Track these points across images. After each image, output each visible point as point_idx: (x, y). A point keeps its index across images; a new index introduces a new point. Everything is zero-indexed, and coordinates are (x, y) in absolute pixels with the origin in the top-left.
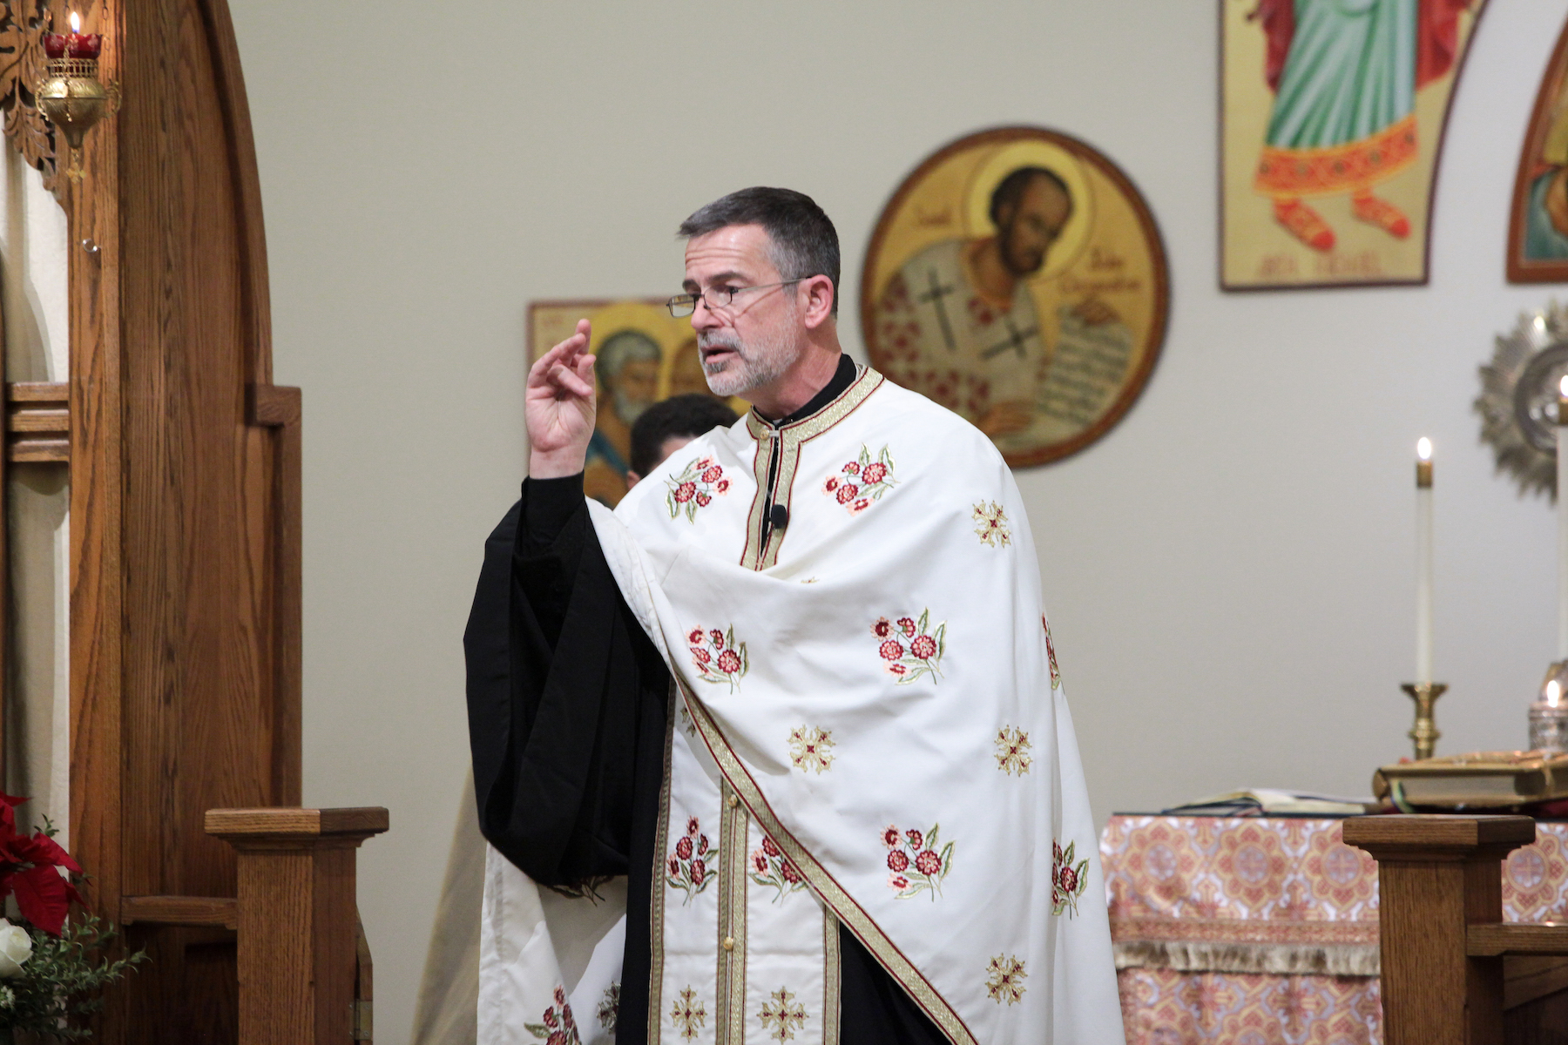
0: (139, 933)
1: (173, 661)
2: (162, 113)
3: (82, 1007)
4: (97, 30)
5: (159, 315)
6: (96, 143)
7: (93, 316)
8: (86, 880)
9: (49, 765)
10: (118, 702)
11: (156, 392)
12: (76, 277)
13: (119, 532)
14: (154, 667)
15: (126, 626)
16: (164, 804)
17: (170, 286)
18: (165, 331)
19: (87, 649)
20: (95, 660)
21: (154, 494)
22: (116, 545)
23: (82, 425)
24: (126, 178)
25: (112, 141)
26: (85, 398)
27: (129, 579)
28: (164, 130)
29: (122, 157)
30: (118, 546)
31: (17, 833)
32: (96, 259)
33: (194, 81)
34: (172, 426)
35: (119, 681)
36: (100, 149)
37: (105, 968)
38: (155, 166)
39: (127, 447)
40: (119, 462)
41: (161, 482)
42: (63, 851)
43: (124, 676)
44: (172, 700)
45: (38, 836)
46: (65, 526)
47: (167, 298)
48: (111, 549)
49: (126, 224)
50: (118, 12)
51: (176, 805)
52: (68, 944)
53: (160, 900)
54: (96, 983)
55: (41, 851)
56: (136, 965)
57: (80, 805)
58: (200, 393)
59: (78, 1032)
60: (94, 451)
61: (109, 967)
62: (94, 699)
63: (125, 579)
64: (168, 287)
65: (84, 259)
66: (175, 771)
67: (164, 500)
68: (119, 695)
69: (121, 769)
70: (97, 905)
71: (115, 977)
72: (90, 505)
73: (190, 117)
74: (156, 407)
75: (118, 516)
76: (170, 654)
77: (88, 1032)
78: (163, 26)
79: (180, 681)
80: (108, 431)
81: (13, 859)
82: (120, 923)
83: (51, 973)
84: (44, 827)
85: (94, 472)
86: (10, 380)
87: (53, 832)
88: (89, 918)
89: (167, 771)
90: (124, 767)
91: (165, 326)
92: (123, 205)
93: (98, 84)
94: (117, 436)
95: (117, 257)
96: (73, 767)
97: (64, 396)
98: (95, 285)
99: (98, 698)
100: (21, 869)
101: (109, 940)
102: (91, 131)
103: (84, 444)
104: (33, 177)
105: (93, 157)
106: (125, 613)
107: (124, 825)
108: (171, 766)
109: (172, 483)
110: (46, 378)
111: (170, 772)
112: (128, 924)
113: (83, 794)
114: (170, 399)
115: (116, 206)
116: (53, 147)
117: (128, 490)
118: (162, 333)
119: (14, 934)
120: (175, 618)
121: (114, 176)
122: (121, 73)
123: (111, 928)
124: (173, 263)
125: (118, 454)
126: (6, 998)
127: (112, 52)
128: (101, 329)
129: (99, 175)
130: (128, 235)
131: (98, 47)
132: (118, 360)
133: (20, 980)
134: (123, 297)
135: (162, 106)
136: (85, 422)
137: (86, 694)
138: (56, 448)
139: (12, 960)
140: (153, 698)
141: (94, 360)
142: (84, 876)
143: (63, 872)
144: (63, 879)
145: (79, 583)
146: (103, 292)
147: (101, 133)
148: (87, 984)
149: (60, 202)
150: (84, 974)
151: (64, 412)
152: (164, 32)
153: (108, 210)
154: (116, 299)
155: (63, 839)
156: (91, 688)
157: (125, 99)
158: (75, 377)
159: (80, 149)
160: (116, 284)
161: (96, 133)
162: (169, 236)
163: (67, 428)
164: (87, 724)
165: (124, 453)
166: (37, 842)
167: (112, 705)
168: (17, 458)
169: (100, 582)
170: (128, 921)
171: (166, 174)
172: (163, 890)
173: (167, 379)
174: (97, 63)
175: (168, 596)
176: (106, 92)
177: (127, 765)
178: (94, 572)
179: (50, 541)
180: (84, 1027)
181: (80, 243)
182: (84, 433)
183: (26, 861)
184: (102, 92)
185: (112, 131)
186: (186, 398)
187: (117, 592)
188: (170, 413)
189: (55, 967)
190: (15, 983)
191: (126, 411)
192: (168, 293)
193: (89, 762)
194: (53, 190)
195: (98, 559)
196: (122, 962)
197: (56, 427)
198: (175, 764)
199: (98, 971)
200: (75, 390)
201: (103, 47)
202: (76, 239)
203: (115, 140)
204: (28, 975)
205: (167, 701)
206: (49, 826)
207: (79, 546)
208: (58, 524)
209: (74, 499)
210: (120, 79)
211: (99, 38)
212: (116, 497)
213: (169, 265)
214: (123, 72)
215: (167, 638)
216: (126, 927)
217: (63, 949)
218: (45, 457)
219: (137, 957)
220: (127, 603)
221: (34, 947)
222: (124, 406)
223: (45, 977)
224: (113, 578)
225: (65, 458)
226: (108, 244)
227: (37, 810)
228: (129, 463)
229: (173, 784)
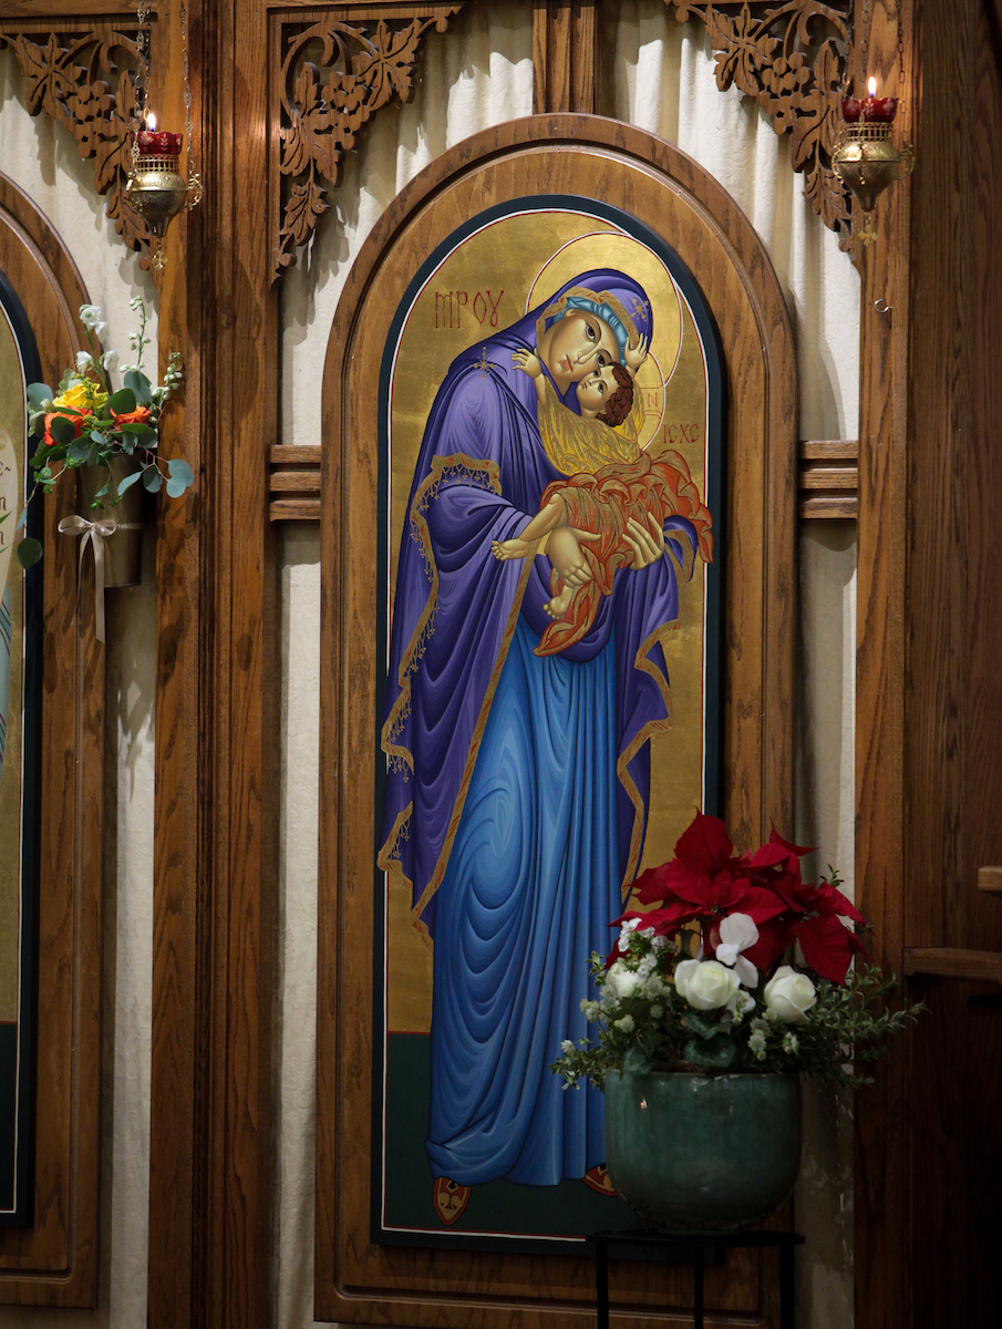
0: (921, 984)
1: (956, 716)
2: (956, 174)
3: (865, 1055)
4: (895, 94)
5: (948, 374)
6: (890, 205)
7: (883, 376)
8: (870, 930)
9: (837, 815)
10: (900, 757)
11: (943, 452)
12: (868, 337)
13: (903, 589)
14: (937, 722)
15: (909, 682)
16: (946, 858)
17: (959, 348)
18: (953, 389)
19: (872, 703)
20: (880, 714)
21: (939, 552)
22: (900, 602)
23: (870, 482)
24: (917, 239)
25: (905, 203)
26: (874, 455)
27: (912, 636)
28: (958, 190)
29: (913, 219)
30: (902, 603)
31: (804, 882)
32: (887, 320)
33: (990, 141)
34: (958, 483)
35: (902, 734)
36: (894, 210)
37: (886, 1018)
38: (947, 225)
39: (913, 506)
40: (904, 519)
41: (946, 540)
42: (847, 901)
43: (906, 730)
44: (955, 757)
45: (824, 885)
46: (853, 582)
47: (956, 357)
48: (896, 606)
49: (916, 284)
50: (915, 75)
51: (959, 858)
52: (850, 993)
53: (940, 952)
54: (877, 1032)
55: (825, 900)
56: (914, 1015)
57: (865, 857)
58: (988, 451)
59: (860, 1080)
60: (881, 508)
61: (890, 1018)
62: (879, 753)
63: (909, 635)
64: (957, 346)
65: (875, 318)
66: (957, 825)
67: (949, 557)
68: (902, 750)
69: (903, 821)
70: (881, 954)
71: (896, 1027)
72: (877, 561)
73: (985, 176)
74: (942, 465)
75: (902, 573)
76: (953, 710)
77: (870, 1080)
78: (960, 87)
79: (963, 736)
80: (895, 490)
81: (797, 908)
82: (902, 974)
83: (833, 1020)
84: (829, 877)
85: (880, 530)
86: (803, 439)
87: (838, 882)
88: (870, 968)
89: (949, 825)
90: (907, 821)
91: (954, 385)
92: (914, 265)
93: (891, 147)
94: (903, 494)
95: (906, 318)
96: (858, 818)
97: (853, 454)
98: (886, 344)
99: (882, 752)
100: (805, 918)
101: (892, 990)
102: (885, 192)
103: (872, 502)
104: (830, 238)
105: (887, 218)
106: (908, 668)
107: (906, 877)
108: (953, 821)
109: (957, 540)
110: (838, 437)
111: (952, 828)
112: (910, 974)
113: (867, 845)
114: (956, 457)
115: (907, 266)
116: (849, 210)
117: (913, 548)
118: (950, 392)
119: (798, 981)
120: (958, 673)
121: (906, 237)
122: (918, 135)
123: (894, 978)
124: (963, 321)
125: (904, 512)
126: (790, 1044)
127: (908, 114)
128: (890, 389)
129: (893, 237)
130: (918, 296)
131: (894, 110)
132: (905, 419)
133: (804, 1026)
134: (911, 358)
135: (957, 165)
136: (873, 479)
137: (871, 747)
138: (844, 505)
139: (796, 1007)
140: (936, 752)
141: (882, 419)
142: (867, 926)
143: (848, 922)
144: (845, 929)
145: (865, 639)
146: (893, 352)
147: (895, 195)
148: (869, 1032)
149: (854, 263)
150: (865, 1023)
151: (854, 469)
152: (961, 93)
153: (899, 271)
154: (905, 359)
155: (848, 890)
156: (876, 744)
157: (919, 161)
158: (864, 436)
159: (873, 211)
160: (905, 344)
161: (890, 194)
162: (960, 296)
163: (855, 486)
164: (871, 777)
165: (909, 510)
166: (821, 892)
167: (894, 759)
168: (809, 515)
169: (885, 637)
170: (910, 972)
171: (958, 235)
172: (945, 942)
173: (954, 437)
174: (892, 126)
175: (952, 652)
176: (900, 155)
177: (909, 819)
178: (880, 627)
179: (840, 596)
180: (866, 1076)
181: (872, 304)
182: (872, 490)
183: (810, 911)
184: (896, 155)
185: (905, 192)
186: (973, 456)
187: (900, 648)
188: (957, 472)
189: (837, 1016)
190: (800, 1029)
191: (912, 471)
192: (957, 353)
193: (873, 814)
194: (848, 251)
195: (884, 615)
196: (903, 1013)
197: (846, 485)
198: (957, 817)
199: (880, 1020)
200: (864, 449)
201: (898, 110)
202: (869, 299)
203: (908, 201)
204: (812, 1021)
205: (950, 755)
206: (835, 877)
207: (865, 601)
208: (847, 581)
209: (861, 556)
210: (915, 141)
211: (895, 101)
212: (901, 554)
213: (959, 324)
214: (918, 133)
215: (950, 694)
216: (907, 977)
217: (845, 998)
218: (835, 514)
219: (916, 1008)
220: (910, 658)
221: (818, 994)
222: (910, 463)
223: (828, 1025)
224: (897, 634)
225: (854, 515)
226: (898, 306)
227: (825, 858)
228: (914, 520)
229: (955, 838)
